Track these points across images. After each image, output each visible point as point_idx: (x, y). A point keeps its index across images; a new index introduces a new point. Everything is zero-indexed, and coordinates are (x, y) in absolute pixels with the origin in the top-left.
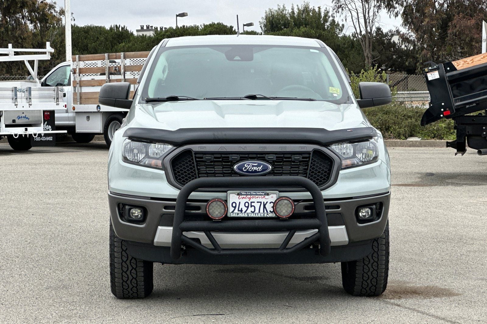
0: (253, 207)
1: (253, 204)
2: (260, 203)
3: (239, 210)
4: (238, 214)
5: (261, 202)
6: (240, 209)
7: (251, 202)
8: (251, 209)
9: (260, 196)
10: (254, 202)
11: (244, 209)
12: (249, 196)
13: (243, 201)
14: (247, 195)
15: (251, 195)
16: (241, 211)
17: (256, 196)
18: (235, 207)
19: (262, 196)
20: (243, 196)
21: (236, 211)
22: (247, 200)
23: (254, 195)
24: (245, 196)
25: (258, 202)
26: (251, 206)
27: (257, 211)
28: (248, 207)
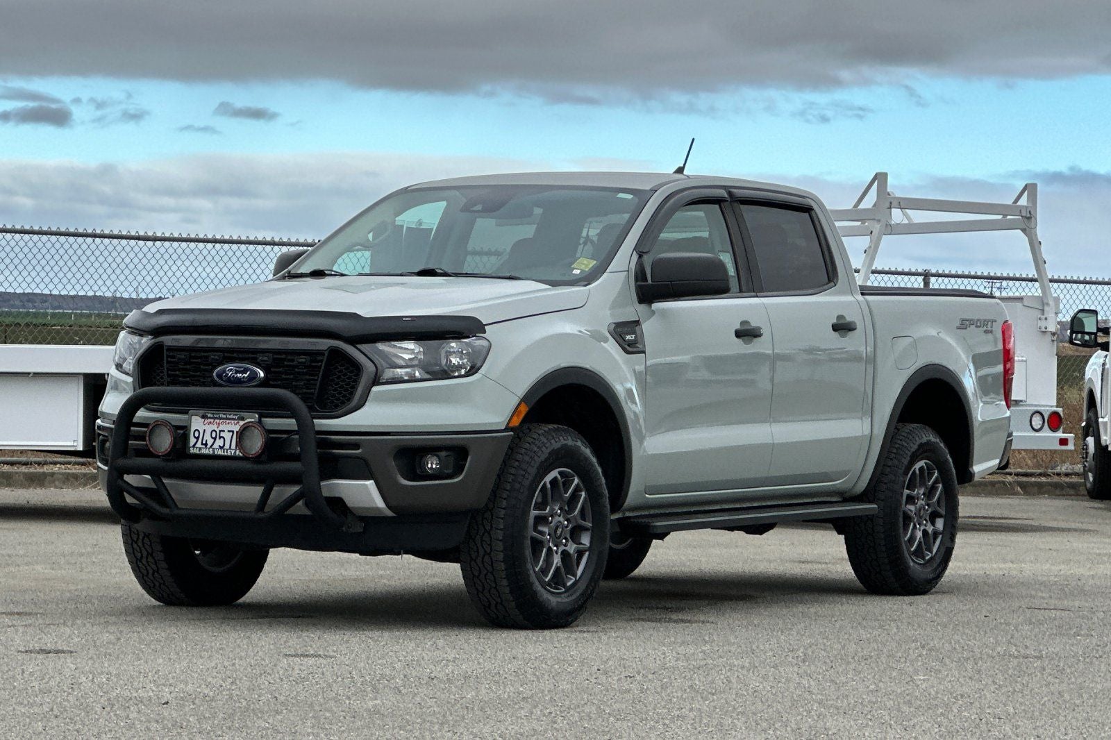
0: (222, 439)
1: (222, 434)
2: (231, 433)
3: (202, 444)
4: (200, 449)
5: (233, 432)
6: (204, 442)
7: (220, 431)
8: (219, 442)
9: (233, 422)
10: (224, 431)
11: (210, 442)
12: (218, 421)
13: (209, 428)
14: (214, 418)
15: (220, 418)
16: (206, 444)
17: (228, 421)
18: (197, 438)
19: (236, 422)
20: (209, 420)
21: (199, 445)
22: (215, 427)
23: (224, 419)
24: (212, 421)
25: (229, 431)
26: (220, 437)
27: (227, 446)
28: (215, 439)
